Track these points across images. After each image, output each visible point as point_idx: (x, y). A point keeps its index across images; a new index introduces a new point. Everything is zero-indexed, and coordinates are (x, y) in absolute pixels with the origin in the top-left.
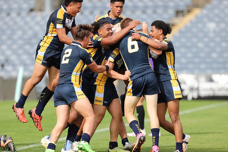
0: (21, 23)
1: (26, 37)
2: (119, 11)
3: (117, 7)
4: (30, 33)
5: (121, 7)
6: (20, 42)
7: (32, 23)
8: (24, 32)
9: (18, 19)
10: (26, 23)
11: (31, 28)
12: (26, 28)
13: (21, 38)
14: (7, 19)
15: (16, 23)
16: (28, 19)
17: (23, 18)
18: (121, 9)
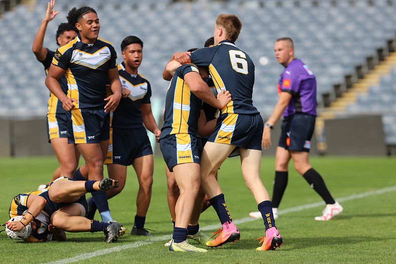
0: (157, 22)
1: (165, 46)
2: (138, 58)
3: (133, 52)
4: (172, 39)
5: (140, 51)
6: (155, 55)
7: (176, 23)
8: (163, 38)
9: (152, 15)
10: (166, 23)
11: (173, 31)
12: (165, 30)
13: (156, 49)
14: (133, 15)
15: (147, 22)
16: (169, 15)
17: (160, 13)
18: (140, 54)
